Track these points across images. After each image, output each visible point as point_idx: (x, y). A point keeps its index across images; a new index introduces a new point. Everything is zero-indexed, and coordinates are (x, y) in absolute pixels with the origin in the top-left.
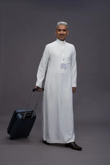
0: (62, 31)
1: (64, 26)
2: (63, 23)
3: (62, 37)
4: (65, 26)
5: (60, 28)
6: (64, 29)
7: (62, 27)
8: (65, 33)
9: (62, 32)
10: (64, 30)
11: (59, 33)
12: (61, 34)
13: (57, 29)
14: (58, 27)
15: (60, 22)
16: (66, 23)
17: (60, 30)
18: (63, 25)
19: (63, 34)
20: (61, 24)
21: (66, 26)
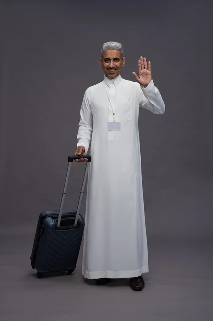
0: (112, 61)
1: (115, 51)
2: (114, 44)
3: (112, 74)
4: (118, 52)
5: (109, 56)
6: (115, 57)
7: (113, 54)
8: (118, 64)
9: (112, 64)
10: (116, 60)
11: (107, 64)
12: (110, 68)
13: (103, 57)
14: (104, 52)
16: (119, 45)
17: (108, 60)
18: (114, 49)
19: (114, 67)
20: (109, 48)
21: (120, 50)
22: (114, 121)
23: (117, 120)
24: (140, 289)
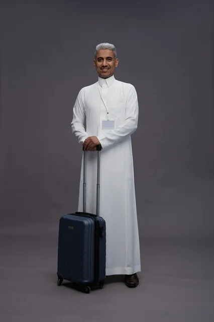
0: (105, 60)
1: (108, 51)
2: (107, 44)
3: (105, 72)
4: (111, 51)
5: (102, 56)
6: (108, 56)
7: (105, 54)
8: (111, 63)
9: (105, 63)
10: (109, 59)
11: (100, 64)
12: (103, 66)
13: (96, 57)
14: (98, 53)
15: (101, 44)
16: (112, 46)
17: (101, 59)
18: (106, 49)
19: (106, 66)
20: (102, 48)
21: (113, 50)
22: (108, 120)
23: (111, 119)
24: (134, 286)
